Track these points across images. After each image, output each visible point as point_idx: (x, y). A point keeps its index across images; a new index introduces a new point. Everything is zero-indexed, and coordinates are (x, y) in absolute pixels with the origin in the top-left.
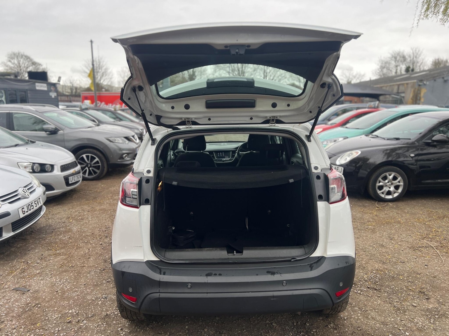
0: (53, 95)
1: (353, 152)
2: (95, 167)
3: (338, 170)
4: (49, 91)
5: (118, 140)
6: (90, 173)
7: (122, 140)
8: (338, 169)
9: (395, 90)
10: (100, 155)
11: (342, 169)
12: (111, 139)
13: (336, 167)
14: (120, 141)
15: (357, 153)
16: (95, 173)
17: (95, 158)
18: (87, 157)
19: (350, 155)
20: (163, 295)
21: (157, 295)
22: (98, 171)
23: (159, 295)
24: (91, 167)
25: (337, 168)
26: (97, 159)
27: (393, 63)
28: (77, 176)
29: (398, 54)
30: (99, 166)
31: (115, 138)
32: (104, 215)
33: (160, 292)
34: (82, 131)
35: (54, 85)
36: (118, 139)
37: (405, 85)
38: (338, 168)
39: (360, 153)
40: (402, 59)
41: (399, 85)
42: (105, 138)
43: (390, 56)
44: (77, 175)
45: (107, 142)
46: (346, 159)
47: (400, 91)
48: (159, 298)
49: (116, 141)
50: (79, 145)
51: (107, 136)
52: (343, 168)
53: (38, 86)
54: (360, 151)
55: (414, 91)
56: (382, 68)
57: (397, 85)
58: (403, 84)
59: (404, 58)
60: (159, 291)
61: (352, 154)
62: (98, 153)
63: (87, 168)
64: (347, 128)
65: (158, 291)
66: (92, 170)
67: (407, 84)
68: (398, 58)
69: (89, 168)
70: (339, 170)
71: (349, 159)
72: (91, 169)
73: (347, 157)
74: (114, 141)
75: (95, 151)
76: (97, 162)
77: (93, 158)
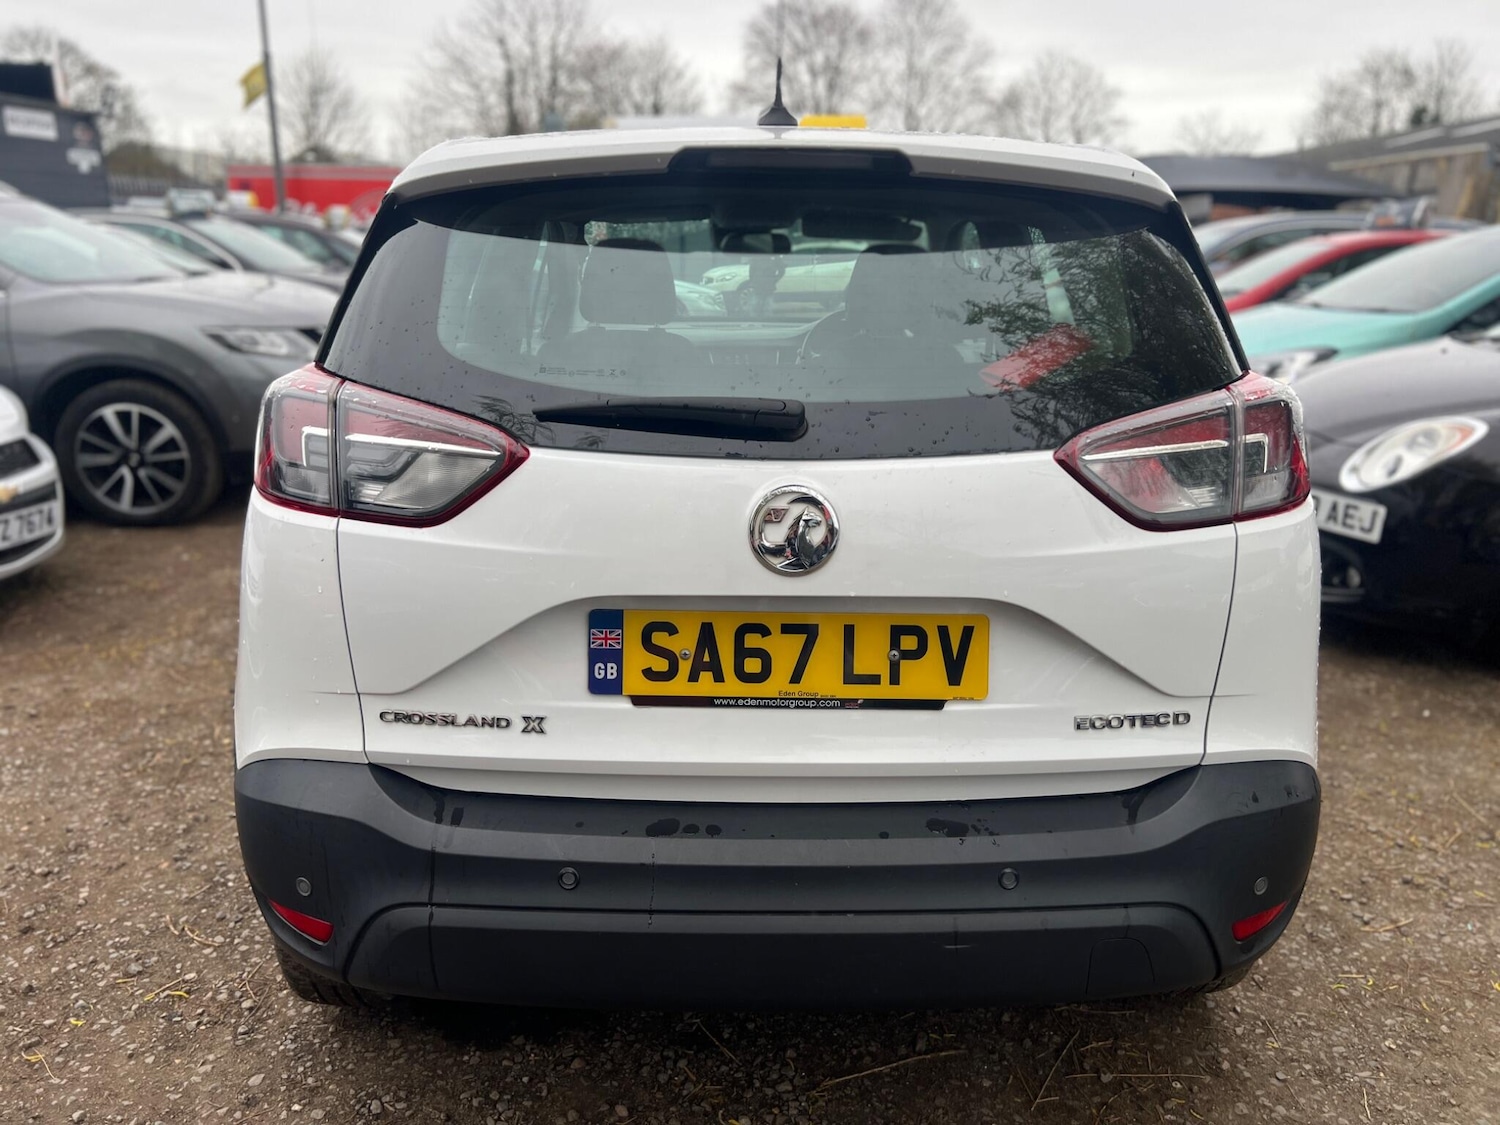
0: (84, 160)
1: (1441, 425)
2: (163, 466)
3: (1351, 517)
4: (65, 143)
5: (273, 344)
6: (140, 495)
7: (291, 342)
8: (1351, 512)
9: (1400, 181)
10: (184, 410)
11: (1375, 514)
12: (231, 337)
13: (1342, 502)
14: (280, 347)
15: (1467, 431)
16: (164, 492)
17: (158, 426)
18: (124, 418)
19: (1421, 440)
20: (445, 917)
21: (419, 916)
22: (177, 487)
23: (431, 915)
24: (142, 463)
25: (1348, 507)
26: (169, 430)
27: (1368, 92)
28: (20, 518)
29: (1389, 59)
30: (181, 462)
31: (257, 335)
32: (101, 745)
33: (435, 900)
34: (93, 296)
35: (87, 119)
36: (273, 336)
37: (1442, 165)
38: (1355, 508)
39: (1480, 430)
40: (1398, 79)
41: (1414, 166)
42: (203, 330)
43: (1356, 65)
44: (24, 512)
45: (216, 351)
46: (1398, 462)
47: (1418, 185)
48: (429, 927)
49: (262, 348)
50: (79, 359)
51: (213, 322)
52: (1382, 511)
53: (14, 121)
54: (1484, 419)
55: (1476, 188)
56: (1327, 110)
57: (1407, 163)
58: (1432, 161)
59: (1408, 76)
60: (430, 897)
61: (1430, 436)
62: (174, 401)
63: (125, 471)
64: (1316, 306)
65: (425, 899)
66: (153, 481)
67: (1450, 159)
68: (1385, 77)
69: (134, 471)
70: (1361, 520)
71: (1414, 463)
72: (142, 473)
73: (1402, 451)
74: (245, 347)
75: (160, 393)
76: (170, 445)
77: (149, 427)
